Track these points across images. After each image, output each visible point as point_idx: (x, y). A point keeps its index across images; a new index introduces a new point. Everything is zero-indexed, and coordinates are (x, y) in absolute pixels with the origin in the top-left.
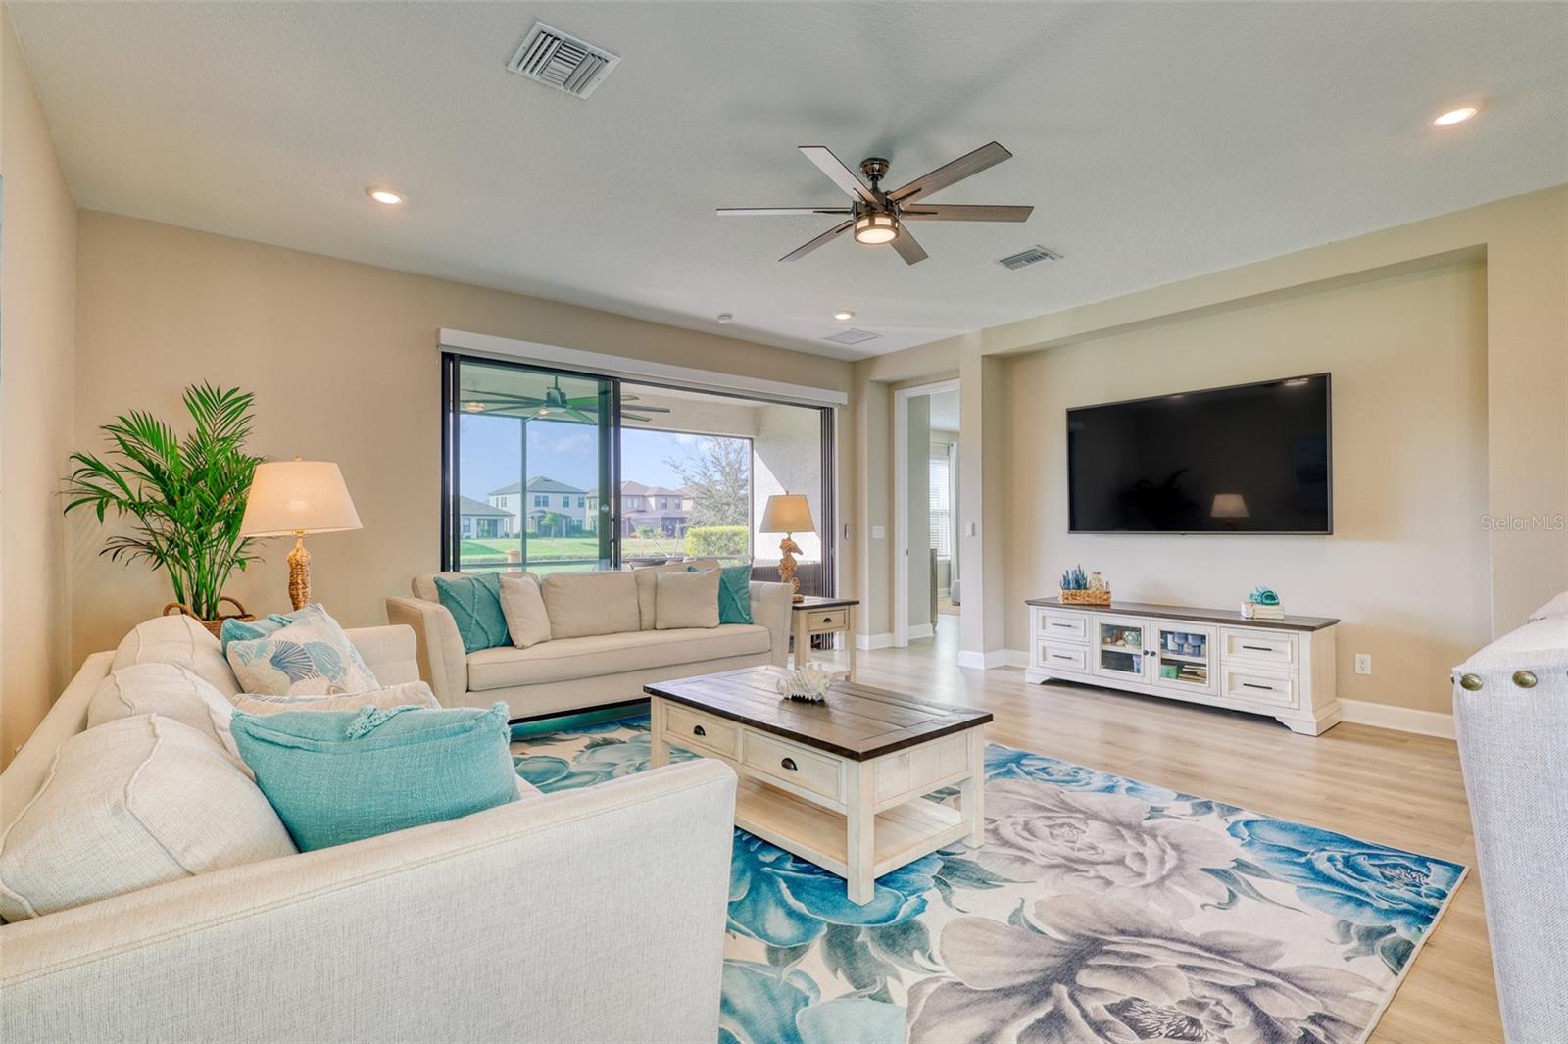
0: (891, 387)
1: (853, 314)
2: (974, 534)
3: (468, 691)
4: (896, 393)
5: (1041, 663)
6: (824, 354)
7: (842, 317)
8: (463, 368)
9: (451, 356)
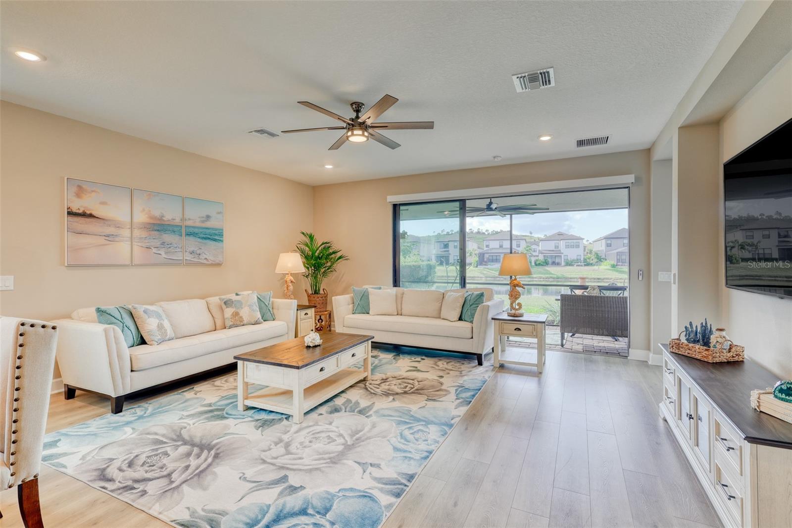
2: (675, 283)
3: (344, 326)
5: (665, 401)
7: (545, 138)
8: (402, 208)
9: (397, 204)
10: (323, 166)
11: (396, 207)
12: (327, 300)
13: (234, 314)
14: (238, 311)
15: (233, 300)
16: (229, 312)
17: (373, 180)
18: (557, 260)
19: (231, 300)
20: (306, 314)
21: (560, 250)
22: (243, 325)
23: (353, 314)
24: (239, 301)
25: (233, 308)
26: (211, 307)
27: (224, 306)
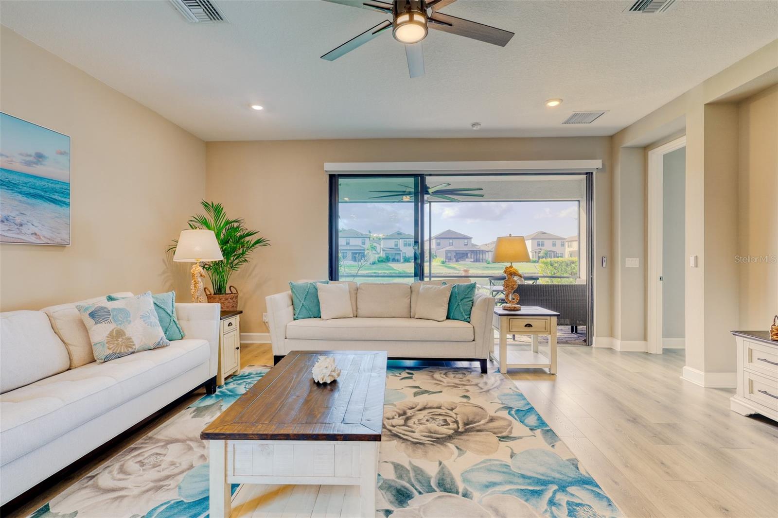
0: (646, 148)
1: (561, 100)
2: (697, 266)
3: (286, 338)
4: (650, 153)
5: (747, 395)
6: (587, 135)
7: (553, 104)
8: (341, 181)
9: (334, 175)
10: (249, 105)
11: (333, 179)
12: (237, 302)
13: (114, 334)
14: (122, 327)
15: (110, 309)
16: (100, 332)
17: (300, 141)
18: (397, 258)
19: (105, 308)
20: (230, 324)
21: (399, 248)
22: (133, 353)
23: (295, 319)
24: (120, 310)
25: (110, 322)
26: (59, 324)
27: (89, 322)
